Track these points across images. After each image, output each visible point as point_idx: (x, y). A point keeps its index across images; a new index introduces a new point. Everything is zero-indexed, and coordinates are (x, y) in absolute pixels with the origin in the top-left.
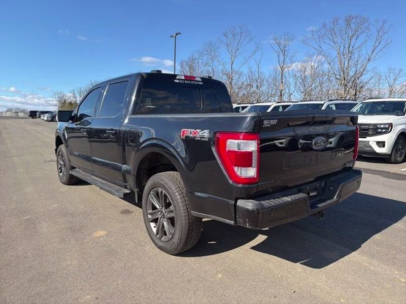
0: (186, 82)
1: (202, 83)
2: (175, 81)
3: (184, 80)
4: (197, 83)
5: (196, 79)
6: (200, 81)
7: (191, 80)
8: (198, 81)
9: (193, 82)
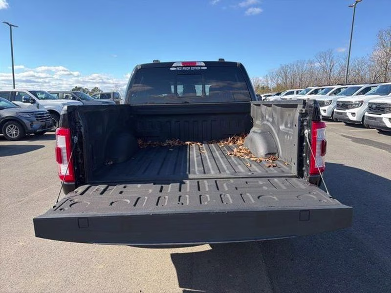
0: (184, 68)
1: (206, 68)
2: (171, 69)
3: (182, 67)
4: (199, 68)
5: (197, 64)
6: (203, 66)
7: (190, 67)
8: (201, 66)
9: (194, 68)
